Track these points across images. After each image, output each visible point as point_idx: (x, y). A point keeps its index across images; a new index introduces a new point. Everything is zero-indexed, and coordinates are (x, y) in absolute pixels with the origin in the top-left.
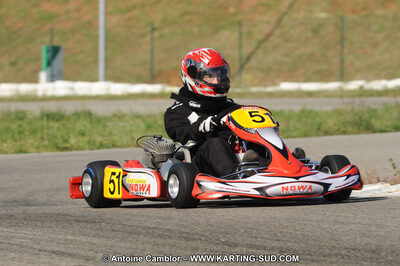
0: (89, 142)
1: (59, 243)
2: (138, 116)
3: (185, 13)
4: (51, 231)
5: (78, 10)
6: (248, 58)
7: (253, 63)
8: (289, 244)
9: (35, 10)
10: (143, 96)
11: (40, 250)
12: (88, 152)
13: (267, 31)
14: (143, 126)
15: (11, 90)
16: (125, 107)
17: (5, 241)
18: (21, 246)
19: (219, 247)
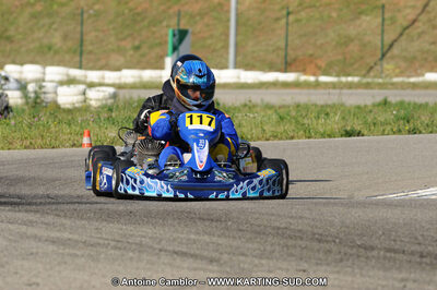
1: (181, 243)
2: (269, 107)
4: (173, 229)
6: (391, 46)
7: (395, 51)
8: (430, 248)
10: (275, 84)
11: (161, 250)
13: (412, 17)
14: (274, 117)
15: (133, 77)
16: (256, 97)
17: (124, 240)
18: (141, 245)
19: (355, 250)
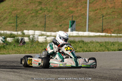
0: (83, 50)
2: (98, 42)
3: (113, 12)
5: (81, 10)
9: (68, 10)
10: (99, 36)
12: (82, 53)
14: (99, 45)
16: (94, 40)
